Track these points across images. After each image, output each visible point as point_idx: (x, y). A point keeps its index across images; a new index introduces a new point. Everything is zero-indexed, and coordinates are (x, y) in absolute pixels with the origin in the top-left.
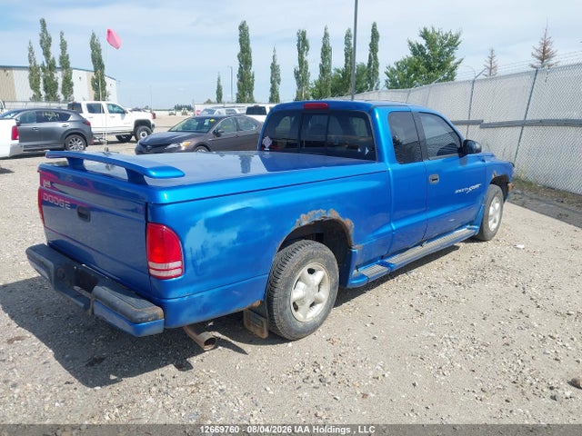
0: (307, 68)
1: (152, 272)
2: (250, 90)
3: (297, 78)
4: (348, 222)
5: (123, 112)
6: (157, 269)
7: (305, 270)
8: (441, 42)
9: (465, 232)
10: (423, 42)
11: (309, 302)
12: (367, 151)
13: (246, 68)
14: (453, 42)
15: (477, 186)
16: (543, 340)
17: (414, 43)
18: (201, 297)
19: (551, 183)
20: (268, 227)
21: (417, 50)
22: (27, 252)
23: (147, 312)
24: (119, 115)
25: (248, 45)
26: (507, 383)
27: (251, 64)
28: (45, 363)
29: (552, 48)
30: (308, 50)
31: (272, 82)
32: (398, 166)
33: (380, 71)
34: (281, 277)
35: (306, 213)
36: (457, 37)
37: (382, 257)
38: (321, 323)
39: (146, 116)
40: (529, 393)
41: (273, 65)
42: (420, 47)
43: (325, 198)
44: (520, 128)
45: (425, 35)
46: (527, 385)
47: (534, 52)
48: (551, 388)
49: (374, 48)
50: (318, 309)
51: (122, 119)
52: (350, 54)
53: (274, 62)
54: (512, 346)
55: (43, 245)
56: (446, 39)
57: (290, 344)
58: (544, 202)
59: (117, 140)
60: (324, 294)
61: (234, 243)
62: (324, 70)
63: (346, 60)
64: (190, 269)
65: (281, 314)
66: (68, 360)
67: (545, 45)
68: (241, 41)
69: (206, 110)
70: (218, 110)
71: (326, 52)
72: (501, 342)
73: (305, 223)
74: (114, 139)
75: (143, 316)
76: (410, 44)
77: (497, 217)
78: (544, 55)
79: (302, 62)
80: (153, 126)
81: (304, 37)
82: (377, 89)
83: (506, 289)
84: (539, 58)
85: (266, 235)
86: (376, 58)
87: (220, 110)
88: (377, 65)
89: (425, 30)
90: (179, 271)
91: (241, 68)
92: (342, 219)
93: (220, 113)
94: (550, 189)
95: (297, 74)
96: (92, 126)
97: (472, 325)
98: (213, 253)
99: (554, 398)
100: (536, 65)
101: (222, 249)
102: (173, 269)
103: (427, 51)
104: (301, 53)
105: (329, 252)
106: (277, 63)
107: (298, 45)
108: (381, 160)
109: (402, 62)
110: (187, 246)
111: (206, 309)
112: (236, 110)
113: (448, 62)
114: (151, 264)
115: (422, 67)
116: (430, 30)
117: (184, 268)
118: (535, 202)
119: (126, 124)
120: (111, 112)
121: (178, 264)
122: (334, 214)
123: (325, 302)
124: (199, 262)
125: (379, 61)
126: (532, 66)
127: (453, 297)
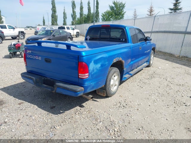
0: (75, 13)
1: (80, 77)
2: (56, 21)
3: (72, 17)
4: (123, 61)
5: (14, 28)
6: (81, 76)
7: (113, 76)
8: (120, 6)
9: (146, 64)
10: (114, 6)
11: (114, 85)
12: (124, 40)
13: (54, 13)
14: (123, 6)
15: (149, 50)
16: (177, 92)
17: (111, 6)
18: (92, 84)
19: (160, 50)
20: (107, 63)
21: (112, 8)
22: (21, 75)
23: (80, 89)
24: (12, 29)
25: (55, 5)
26: (173, 103)
27: (56, 12)
28: (36, 109)
29: (153, 9)
30: (75, 7)
31: (64, 18)
32: (132, 44)
33: (99, 15)
34: (108, 78)
35: (115, 59)
36: (124, 5)
37: (128, 72)
38: (116, 91)
39: (23, 30)
40: (179, 105)
41: (64, 12)
42: (113, 7)
43: (118, 54)
44: (150, 34)
45: (114, 3)
46: (178, 103)
47: (148, 10)
48: (184, 103)
49: (97, 7)
50: (116, 87)
51: (14, 31)
52: (89, 9)
53: (64, 11)
54: (170, 94)
55: (26, 72)
56: (121, 4)
57: (110, 98)
58: (160, 56)
59: (11, 38)
60: (117, 83)
61: (100, 68)
62: (81, 14)
63: (88, 11)
64: (90, 76)
65: (108, 89)
66: (43, 108)
67: (151, 8)
68: (52, 4)
69: (43, 28)
70: (47, 28)
71: (81, 8)
72: (167, 93)
73: (115, 62)
74: (10, 38)
75: (79, 90)
76: (110, 6)
77: (152, 59)
78: (151, 11)
79: (74, 12)
80: (25, 33)
81: (74, 3)
82: (99, 21)
83: (161, 79)
84: (150, 12)
85: (107, 65)
86: (98, 11)
87: (48, 28)
88: (98, 13)
89: (114, 1)
90: (87, 76)
91: (53, 13)
92: (122, 60)
93: (48, 29)
94: (161, 52)
95: (72, 16)
96: (4, 33)
97: (157, 89)
98: (95, 71)
99: (186, 106)
100: (148, 14)
101: (97, 69)
102: (86, 76)
103: (115, 9)
104: (73, 9)
105: (118, 70)
106: (65, 12)
107: (72, 6)
108: (128, 43)
109: (107, 12)
110: (90, 69)
111: (93, 87)
112: (53, 28)
113: (121, 13)
114: (80, 74)
115: (114, 14)
116: (116, 2)
117: (89, 75)
118: (158, 56)
119: (15, 32)
120: (9, 28)
121: (87, 74)
122: (121, 59)
123: (117, 86)
124: (92, 73)
125: (99, 12)
126: (148, 15)
127: (148, 82)
